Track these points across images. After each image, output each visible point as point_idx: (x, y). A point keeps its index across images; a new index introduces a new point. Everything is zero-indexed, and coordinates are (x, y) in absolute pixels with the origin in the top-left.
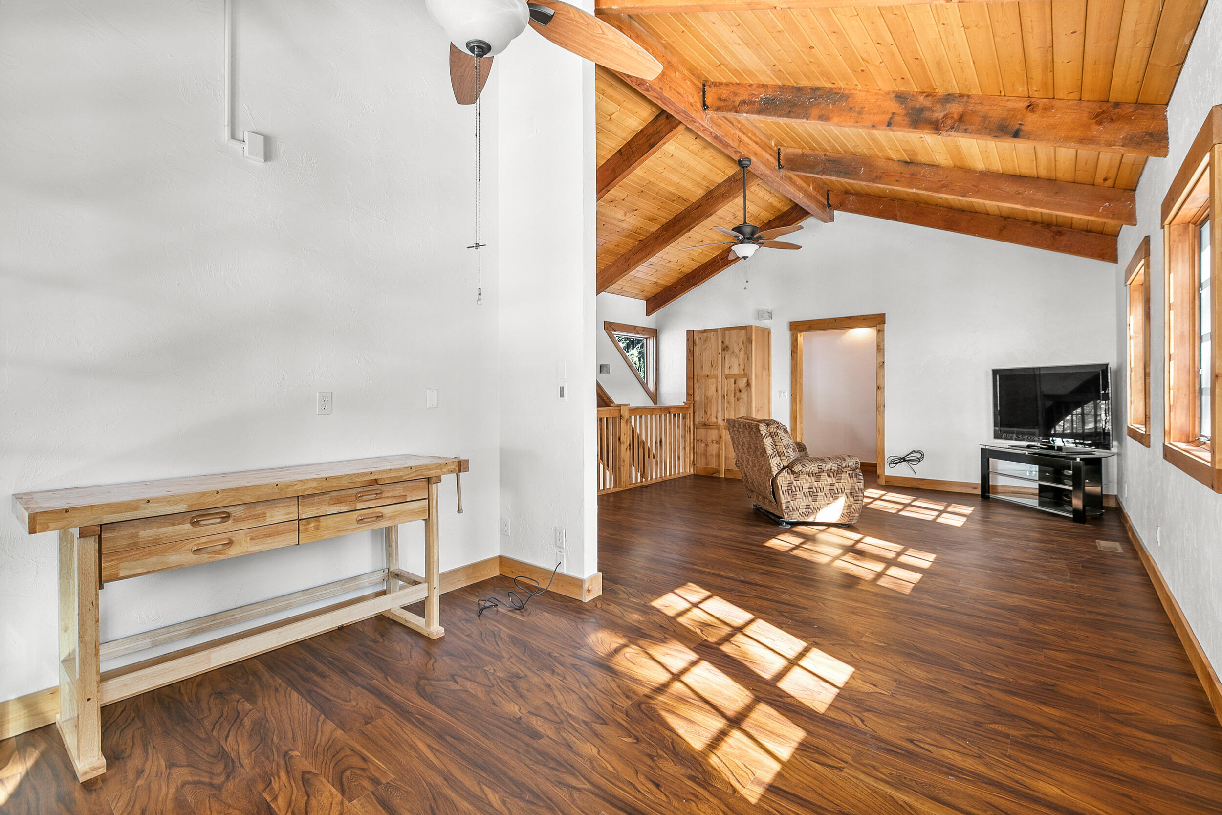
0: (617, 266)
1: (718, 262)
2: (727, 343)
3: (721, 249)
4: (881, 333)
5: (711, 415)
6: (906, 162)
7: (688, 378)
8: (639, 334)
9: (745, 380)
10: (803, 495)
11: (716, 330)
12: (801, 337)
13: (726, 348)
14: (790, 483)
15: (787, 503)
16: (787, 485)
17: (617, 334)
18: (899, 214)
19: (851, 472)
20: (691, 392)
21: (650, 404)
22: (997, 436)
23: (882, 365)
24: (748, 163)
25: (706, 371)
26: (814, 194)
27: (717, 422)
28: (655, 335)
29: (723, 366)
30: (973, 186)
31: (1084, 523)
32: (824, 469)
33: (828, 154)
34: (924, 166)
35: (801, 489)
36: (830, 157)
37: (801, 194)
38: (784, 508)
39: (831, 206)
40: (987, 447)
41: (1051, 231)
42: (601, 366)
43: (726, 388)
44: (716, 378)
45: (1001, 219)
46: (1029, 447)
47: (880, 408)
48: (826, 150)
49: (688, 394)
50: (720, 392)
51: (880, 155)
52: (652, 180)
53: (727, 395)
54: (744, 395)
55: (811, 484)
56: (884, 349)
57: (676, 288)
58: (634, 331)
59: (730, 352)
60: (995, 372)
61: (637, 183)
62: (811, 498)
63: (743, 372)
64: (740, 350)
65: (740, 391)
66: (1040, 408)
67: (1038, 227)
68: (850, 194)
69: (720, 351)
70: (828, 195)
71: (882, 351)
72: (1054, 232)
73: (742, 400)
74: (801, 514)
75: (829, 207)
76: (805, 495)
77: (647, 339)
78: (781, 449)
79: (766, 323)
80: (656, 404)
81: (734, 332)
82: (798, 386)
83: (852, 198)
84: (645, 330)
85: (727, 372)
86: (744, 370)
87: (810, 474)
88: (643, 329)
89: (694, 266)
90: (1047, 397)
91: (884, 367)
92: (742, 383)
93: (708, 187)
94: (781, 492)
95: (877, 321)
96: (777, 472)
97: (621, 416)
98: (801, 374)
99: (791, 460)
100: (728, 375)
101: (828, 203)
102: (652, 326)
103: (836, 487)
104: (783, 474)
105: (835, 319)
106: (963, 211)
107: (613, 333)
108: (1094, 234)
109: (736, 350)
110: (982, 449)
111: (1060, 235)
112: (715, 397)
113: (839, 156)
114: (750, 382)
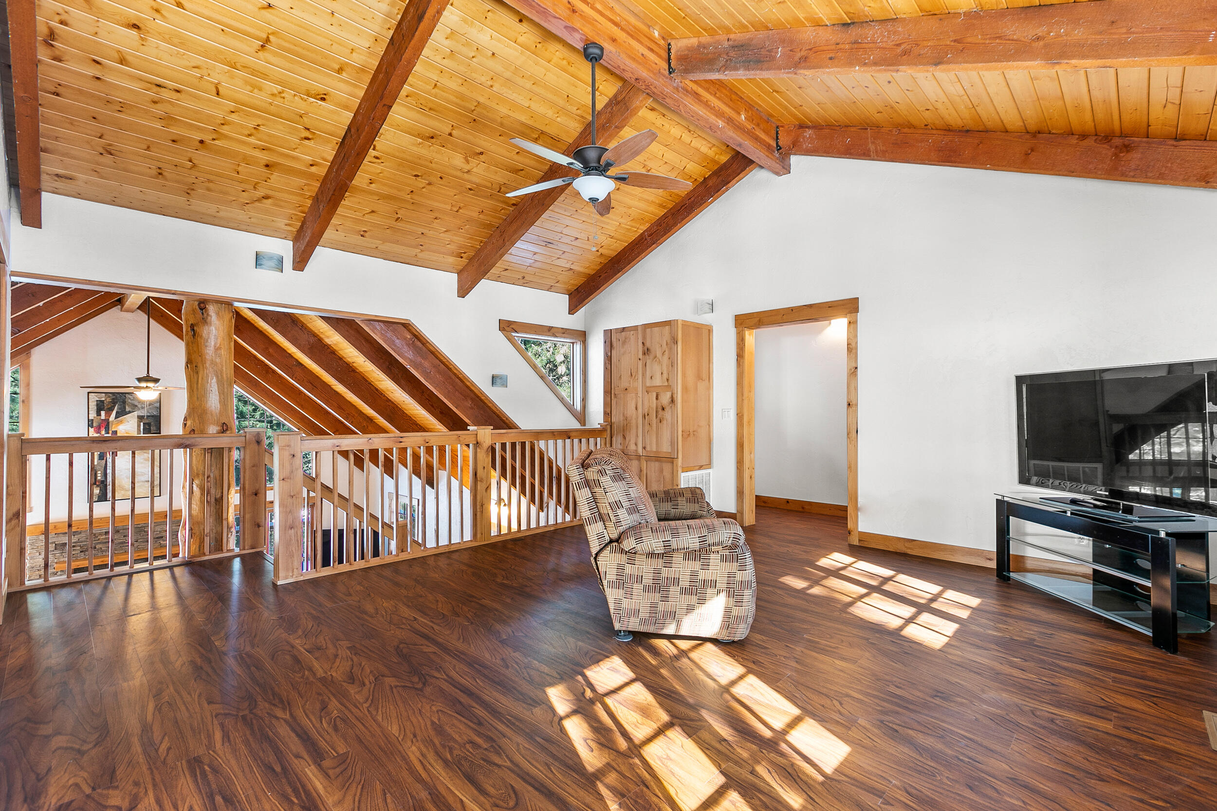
0: (493, 244)
1: (646, 239)
2: (648, 344)
3: (647, 222)
4: (852, 325)
5: (630, 441)
6: (846, 25)
7: (605, 392)
8: (556, 336)
9: (669, 394)
10: (644, 591)
11: (635, 328)
12: (750, 337)
13: (647, 352)
14: (620, 568)
15: (618, 602)
16: (614, 571)
17: (519, 336)
18: (872, 147)
19: (727, 552)
20: (608, 411)
21: (576, 425)
22: (1024, 480)
23: (853, 372)
24: (597, 51)
25: (624, 384)
26: (749, 127)
27: (636, 450)
28: (583, 339)
29: (644, 375)
30: (955, 41)
31: (1175, 651)
32: (674, 546)
33: (732, 36)
34: (873, 24)
35: (639, 579)
36: (735, 40)
37: (720, 122)
38: (612, 611)
39: (780, 149)
40: (1006, 499)
41: (1111, 147)
42: (493, 377)
43: (646, 406)
44: (636, 389)
45: (1028, 136)
46: (1074, 502)
47: (852, 433)
48: (728, 30)
49: (605, 413)
50: (640, 410)
51: (801, 16)
52: (482, 100)
53: (648, 415)
54: (667, 415)
55: (657, 572)
56: (856, 349)
57: (600, 276)
58: (548, 334)
59: (652, 356)
60: (1020, 380)
61: (457, 104)
62: (657, 595)
63: (666, 384)
64: (663, 354)
65: (663, 409)
66: (1102, 434)
67: (1090, 142)
68: (807, 127)
69: (641, 356)
70: (777, 133)
71: (854, 351)
72: (1116, 147)
73: (665, 422)
74: (643, 622)
75: (778, 150)
76: (646, 589)
77: (573, 343)
78: (605, 509)
79: (705, 319)
80: (585, 425)
81: (656, 330)
82: (746, 402)
83: (808, 133)
84: (565, 332)
85: (648, 385)
86: (668, 380)
87: (651, 555)
88: (563, 331)
89: (619, 246)
90: (1116, 418)
91: (856, 375)
92: (665, 398)
93: (582, 117)
94: (605, 583)
95: (850, 307)
96: (598, 548)
97: (477, 443)
98: (750, 386)
99: (621, 529)
100: (651, 387)
101: (777, 145)
102: (580, 327)
103: (700, 577)
104: (606, 552)
105: (792, 309)
106: (967, 131)
107: (514, 334)
108: (1188, 142)
109: (659, 354)
110: (997, 500)
111: (1128, 151)
112: (634, 416)
113: (748, 36)
114: (675, 396)
